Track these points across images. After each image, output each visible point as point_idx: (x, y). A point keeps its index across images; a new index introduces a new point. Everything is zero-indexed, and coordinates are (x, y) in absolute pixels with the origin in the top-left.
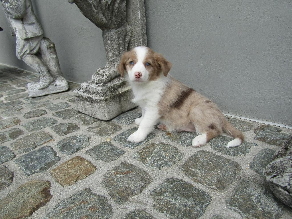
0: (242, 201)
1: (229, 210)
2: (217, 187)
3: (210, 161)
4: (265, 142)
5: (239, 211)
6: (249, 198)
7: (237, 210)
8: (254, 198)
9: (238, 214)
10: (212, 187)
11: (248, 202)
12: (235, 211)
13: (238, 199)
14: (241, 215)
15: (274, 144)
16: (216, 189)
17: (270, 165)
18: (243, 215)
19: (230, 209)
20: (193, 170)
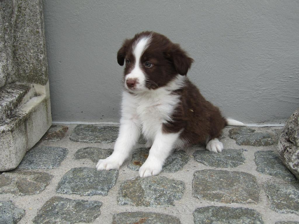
0: (285, 202)
1: (281, 214)
2: (253, 200)
3: (220, 178)
4: (250, 145)
5: (292, 211)
6: (289, 198)
7: (289, 211)
8: (293, 196)
9: (292, 214)
10: (248, 201)
11: (290, 202)
12: (288, 212)
13: (280, 202)
14: (296, 214)
15: (260, 145)
16: (253, 202)
17: (296, 156)
18: (297, 213)
19: (283, 213)
20: (214, 192)
